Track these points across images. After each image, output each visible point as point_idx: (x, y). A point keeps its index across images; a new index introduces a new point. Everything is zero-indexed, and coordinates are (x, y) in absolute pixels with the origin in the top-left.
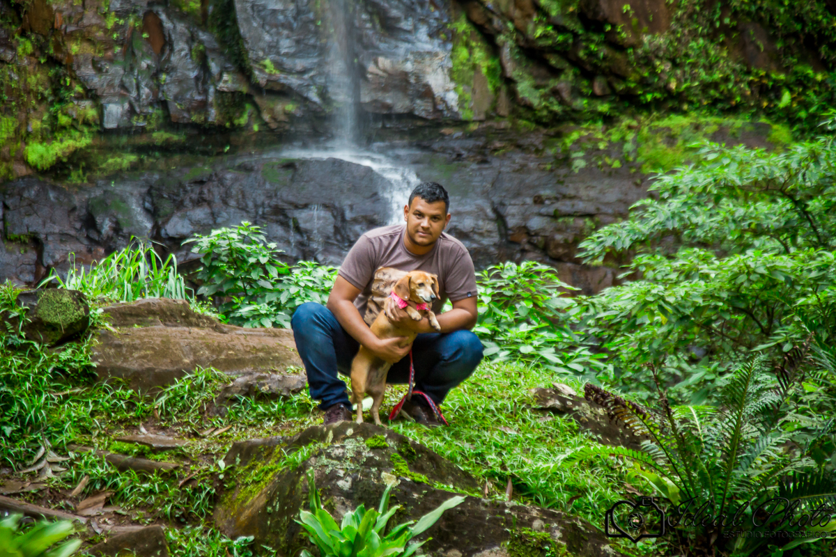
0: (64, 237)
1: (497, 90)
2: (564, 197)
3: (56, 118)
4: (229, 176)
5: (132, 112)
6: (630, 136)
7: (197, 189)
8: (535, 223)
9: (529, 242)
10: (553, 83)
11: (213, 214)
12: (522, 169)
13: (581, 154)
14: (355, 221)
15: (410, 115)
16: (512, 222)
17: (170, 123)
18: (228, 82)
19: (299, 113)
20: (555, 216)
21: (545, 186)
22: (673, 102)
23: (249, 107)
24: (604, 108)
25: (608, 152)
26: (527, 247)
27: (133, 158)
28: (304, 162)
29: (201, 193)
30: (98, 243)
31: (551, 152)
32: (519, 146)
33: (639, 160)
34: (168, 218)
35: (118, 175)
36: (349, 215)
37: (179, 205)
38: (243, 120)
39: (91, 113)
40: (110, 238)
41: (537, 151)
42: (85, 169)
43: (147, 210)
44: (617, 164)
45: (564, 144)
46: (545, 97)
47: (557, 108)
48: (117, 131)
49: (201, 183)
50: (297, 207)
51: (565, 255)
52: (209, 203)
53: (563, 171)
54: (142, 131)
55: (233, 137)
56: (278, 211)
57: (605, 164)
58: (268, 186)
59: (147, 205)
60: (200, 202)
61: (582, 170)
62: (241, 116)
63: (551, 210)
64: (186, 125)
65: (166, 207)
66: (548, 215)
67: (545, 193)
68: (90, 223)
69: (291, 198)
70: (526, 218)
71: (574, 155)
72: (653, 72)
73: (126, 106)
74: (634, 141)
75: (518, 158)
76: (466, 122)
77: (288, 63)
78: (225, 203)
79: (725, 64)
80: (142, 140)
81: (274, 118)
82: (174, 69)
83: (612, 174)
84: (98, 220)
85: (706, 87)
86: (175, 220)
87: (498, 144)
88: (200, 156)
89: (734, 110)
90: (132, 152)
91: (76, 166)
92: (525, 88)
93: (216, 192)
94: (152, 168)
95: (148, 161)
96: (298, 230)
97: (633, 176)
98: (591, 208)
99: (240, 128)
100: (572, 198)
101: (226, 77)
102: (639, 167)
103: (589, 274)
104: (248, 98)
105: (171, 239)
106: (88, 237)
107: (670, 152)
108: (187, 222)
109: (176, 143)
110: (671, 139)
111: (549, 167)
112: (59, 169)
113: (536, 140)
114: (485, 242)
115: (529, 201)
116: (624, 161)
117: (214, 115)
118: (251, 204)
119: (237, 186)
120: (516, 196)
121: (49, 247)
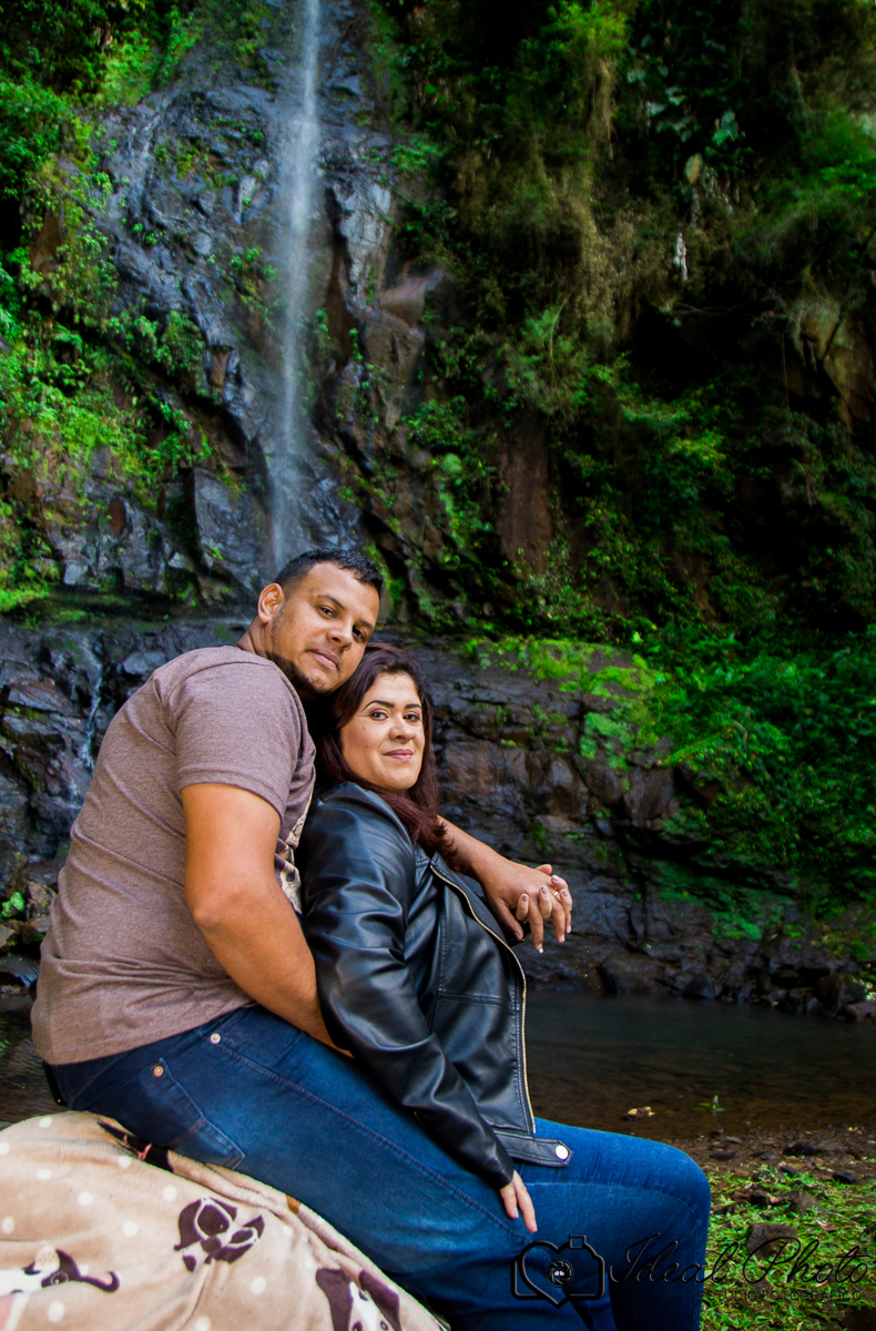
0: (19, 666)
1: (397, 603)
2: (479, 686)
3: (22, 570)
5: (90, 574)
6: (522, 648)
7: (150, 638)
8: (456, 706)
9: (451, 720)
10: (448, 602)
12: (436, 661)
13: (485, 656)
17: (120, 589)
18: (178, 561)
19: (234, 595)
20: (473, 701)
21: (460, 676)
22: (547, 629)
23: (191, 587)
24: (489, 627)
25: (506, 657)
26: (450, 724)
27: (82, 613)
29: (155, 642)
30: (49, 675)
31: (455, 652)
32: (427, 645)
33: (533, 666)
34: (122, 658)
35: (69, 625)
37: (133, 650)
38: (184, 596)
39: (54, 570)
40: (62, 672)
41: (444, 650)
42: (39, 618)
44: (514, 668)
45: (466, 647)
46: (440, 612)
47: (450, 622)
48: (74, 588)
49: (153, 635)
51: (486, 734)
52: (163, 650)
53: (473, 667)
54: (95, 592)
55: (173, 610)
57: (505, 667)
59: (97, 649)
60: (154, 648)
61: (488, 668)
62: (183, 591)
63: (470, 696)
64: (134, 592)
65: (118, 651)
66: (468, 699)
67: (462, 681)
68: (44, 657)
71: (481, 655)
72: (536, 603)
73: (86, 568)
74: (527, 652)
75: (429, 652)
77: (232, 553)
79: (587, 606)
80: (93, 600)
81: (212, 598)
82: (131, 546)
83: (512, 674)
84: (52, 656)
85: (574, 621)
86: (129, 661)
89: (598, 640)
90: (84, 609)
91: (32, 614)
92: (425, 602)
93: (168, 641)
94: (98, 625)
95: (94, 619)
97: (531, 678)
98: (504, 699)
99: (181, 602)
100: (484, 688)
101: (177, 556)
102: (535, 672)
103: (506, 752)
104: (193, 578)
106: (41, 667)
107: (557, 662)
108: (143, 663)
109: (122, 607)
110: (558, 653)
111: (456, 662)
112: (17, 613)
113: (440, 642)
115: (450, 686)
116: (520, 666)
117: (161, 586)
119: (191, 638)
120: (437, 680)
121: (5, 672)
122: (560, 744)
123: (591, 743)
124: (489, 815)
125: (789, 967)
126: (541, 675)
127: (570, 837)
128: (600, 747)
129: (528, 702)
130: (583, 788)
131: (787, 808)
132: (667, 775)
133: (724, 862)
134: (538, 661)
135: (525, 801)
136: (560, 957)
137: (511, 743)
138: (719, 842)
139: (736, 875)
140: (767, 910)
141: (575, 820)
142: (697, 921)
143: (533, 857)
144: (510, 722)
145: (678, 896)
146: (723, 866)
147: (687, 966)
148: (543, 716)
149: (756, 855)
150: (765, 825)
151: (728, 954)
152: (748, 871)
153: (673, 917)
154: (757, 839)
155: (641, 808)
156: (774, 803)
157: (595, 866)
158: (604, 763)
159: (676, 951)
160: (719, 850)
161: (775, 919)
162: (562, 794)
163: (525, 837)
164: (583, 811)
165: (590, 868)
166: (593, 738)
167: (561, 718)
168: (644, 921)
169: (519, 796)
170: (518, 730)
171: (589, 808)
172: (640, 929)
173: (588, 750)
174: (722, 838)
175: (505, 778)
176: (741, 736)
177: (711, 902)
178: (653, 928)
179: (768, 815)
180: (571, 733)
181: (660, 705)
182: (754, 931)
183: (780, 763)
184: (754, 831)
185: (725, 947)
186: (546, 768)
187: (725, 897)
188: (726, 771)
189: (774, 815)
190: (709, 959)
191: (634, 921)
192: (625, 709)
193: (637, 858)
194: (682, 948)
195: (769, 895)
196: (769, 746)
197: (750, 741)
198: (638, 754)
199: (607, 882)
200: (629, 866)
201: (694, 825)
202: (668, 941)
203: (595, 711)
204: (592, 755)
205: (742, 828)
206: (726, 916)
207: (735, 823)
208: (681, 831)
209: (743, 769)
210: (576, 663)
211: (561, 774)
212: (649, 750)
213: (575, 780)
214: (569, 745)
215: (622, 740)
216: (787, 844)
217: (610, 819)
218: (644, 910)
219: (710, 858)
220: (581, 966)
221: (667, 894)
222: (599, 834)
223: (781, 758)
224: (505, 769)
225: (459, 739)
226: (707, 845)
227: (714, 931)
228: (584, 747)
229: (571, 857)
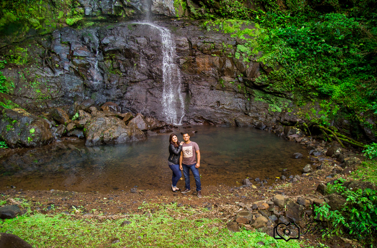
0: (76, 43)
1: (185, 9)
2: (206, 38)
3: (73, 12)
4: (119, 28)
6: (221, 23)
7: (110, 31)
8: (199, 44)
9: (197, 49)
10: (199, 9)
11: (115, 38)
12: (194, 30)
13: (209, 27)
15: (163, 15)
16: (193, 43)
17: (102, 14)
18: (117, 4)
19: (135, 13)
20: (204, 43)
21: (200, 35)
22: (229, 16)
23: (122, 11)
24: (212, 16)
25: (215, 27)
26: (197, 50)
27: (93, 23)
28: (138, 25)
29: (112, 32)
30: (85, 45)
31: (201, 26)
32: (192, 24)
33: (224, 29)
34: (103, 38)
35: (89, 27)
36: (151, 40)
37: (106, 35)
38: (121, 14)
39: (82, 11)
40: (88, 44)
41: (197, 25)
42: (81, 26)
43: (97, 37)
44: (218, 30)
45: (204, 24)
46: (197, 12)
47: (200, 15)
48: (89, 16)
49: (111, 30)
50: (137, 37)
51: (207, 53)
52: (114, 35)
53: (205, 31)
54: (95, 16)
55: (118, 18)
56: (132, 37)
57: (215, 30)
58: (129, 31)
59: (97, 35)
60: (111, 35)
61: (209, 31)
63: (203, 41)
64: (106, 15)
65: (102, 36)
68: (83, 39)
69: (136, 34)
70: (197, 43)
71: (207, 27)
72: (226, 8)
73: (91, 9)
74: (222, 25)
75: (192, 27)
76: (177, 17)
78: (118, 35)
79: (242, 7)
80: (95, 19)
81: (129, 14)
82: (103, 0)
83: (217, 33)
84: (85, 39)
85: (238, 12)
86: (105, 39)
87: (187, 23)
88: (110, 23)
89: (245, 19)
90: (93, 21)
91: (79, 25)
92: (192, 9)
93: (115, 32)
94: (98, 26)
95: (97, 24)
96: (138, 43)
97: (222, 33)
98: (213, 41)
99: (120, 16)
100: (208, 38)
101: (117, 2)
102: (224, 31)
103: (213, 58)
104: (122, 8)
105: (104, 44)
106: (82, 43)
107: (231, 28)
108: (108, 40)
109: (104, 19)
110: (231, 25)
111: (200, 30)
112: (74, 25)
113: (196, 23)
114: (186, 48)
115: (197, 38)
116: (220, 29)
117: (113, 12)
118: (125, 36)
119: (121, 30)
120: (194, 37)
121: (73, 45)
122: (229, 55)
123: (239, 54)
124: (208, 77)
125: (286, 120)
126: (226, 32)
127: (230, 82)
128: (241, 55)
129: (221, 42)
130: (235, 68)
131: (292, 74)
132: (258, 64)
133: (272, 90)
134: (225, 28)
135: (218, 72)
136: (225, 117)
137: (215, 55)
138: (271, 85)
139: (276, 93)
140: (284, 104)
141: (232, 78)
142: (264, 106)
143: (220, 89)
144: (215, 48)
145: (259, 99)
146: (272, 92)
147: (260, 119)
148: (225, 46)
149: (282, 88)
150: (285, 79)
151: (272, 116)
152: (279, 93)
153: (257, 105)
154: (282, 84)
155: (250, 74)
156: (288, 73)
157: (237, 91)
158: (242, 60)
159: (258, 115)
160: (271, 87)
161: (286, 106)
162: (228, 70)
163: (218, 83)
164: (235, 75)
165: (236, 91)
166: (239, 52)
167: (230, 46)
168: (250, 106)
169: (217, 71)
170: (217, 51)
171: (236, 74)
172: (248, 109)
173: (237, 56)
174: (272, 83)
175: (213, 66)
176: (281, 52)
177: (269, 101)
178: (251, 109)
179: (286, 76)
180: (233, 51)
181: (260, 41)
182: (280, 110)
183: (292, 60)
184: (281, 81)
185: (271, 114)
186: (224, 63)
187: (272, 100)
188: (274, 64)
189: (288, 76)
190: (266, 117)
191: (247, 107)
192: (249, 43)
193: (249, 88)
194: (259, 114)
195: (285, 99)
196: (289, 55)
197: (283, 54)
198: (252, 57)
199: (240, 95)
200: (247, 91)
201: (264, 80)
202: (256, 112)
203: (240, 44)
204: (238, 58)
205: (278, 81)
206: (272, 105)
207: (276, 79)
208: (260, 82)
209: (279, 63)
210: (237, 28)
211: (229, 64)
212: (255, 56)
213: (233, 66)
214: (232, 55)
215: (247, 53)
216: (291, 85)
217: (242, 77)
218: (250, 103)
219: (268, 89)
220: (230, 119)
221: (256, 99)
222: (239, 82)
223: (292, 59)
224: (213, 63)
225: (200, 55)
226: (267, 86)
227: (269, 110)
228: (236, 55)
229: (231, 88)
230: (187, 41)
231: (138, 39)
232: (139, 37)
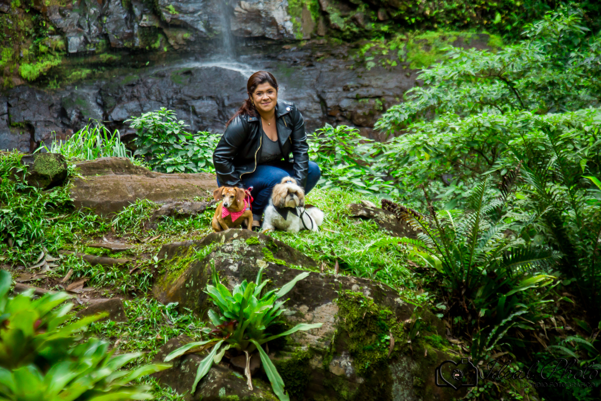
0: (48, 123)
1: (317, 19)
2: (362, 86)
3: (38, 47)
4: (150, 81)
5: (86, 42)
6: (402, 46)
7: (130, 90)
8: (345, 103)
9: (341, 116)
10: (352, 14)
11: (140, 105)
12: (335, 69)
13: (371, 58)
14: (231, 106)
15: (263, 38)
16: (330, 103)
17: (110, 49)
18: (146, 20)
19: (193, 39)
20: (357, 98)
21: (349, 79)
22: (428, 23)
23: (160, 36)
24: (385, 28)
25: (388, 57)
26: (340, 118)
27: (88, 71)
28: (198, 70)
29: (133, 92)
30: (68, 126)
31: (353, 58)
32: (332, 55)
33: (408, 60)
34: (112, 109)
35: (79, 82)
36: (227, 103)
37: (119, 100)
38: (157, 45)
39: (60, 43)
40: (76, 123)
41: (344, 57)
42: (59, 79)
43: (99, 104)
44: (394, 64)
45: (361, 52)
46: (347, 23)
47: (355, 30)
48: (77, 55)
49: (133, 85)
50: (194, 99)
51: (364, 122)
52: (138, 98)
53: (360, 70)
54: (93, 54)
55: (151, 56)
56: (182, 101)
57: (387, 64)
58: (175, 86)
59: (99, 101)
60: (132, 98)
61: (372, 69)
62: (155, 42)
63: (354, 95)
64: (120, 49)
65: (111, 102)
66: (352, 98)
67: (350, 84)
68: (63, 113)
69: (190, 93)
70: (338, 100)
71: (367, 59)
72: (415, 4)
73: (82, 38)
74: (405, 49)
75: (332, 62)
76: (299, 41)
77: (184, 7)
78: (148, 98)
80: (94, 60)
81: (177, 43)
82: (111, 13)
83: (391, 70)
84: (68, 112)
85: (448, 12)
86: (116, 110)
87: (319, 54)
88: (131, 69)
90: (88, 68)
91: (53, 78)
92: (334, 17)
93: (141, 91)
94: (101, 77)
95: (98, 73)
96: (195, 113)
97: (404, 71)
98: (379, 93)
99: (155, 50)
100: (367, 86)
101: (144, 17)
102: (409, 65)
104: (160, 30)
105: (115, 122)
106: (62, 123)
107: (427, 54)
108: (124, 111)
109: (114, 61)
110: (428, 47)
111: (352, 67)
112: (41, 80)
113: (343, 50)
114: (314, 116)
115: (340, 89)
116: (399, 62)
117: (138, 42)
118: (164, 98)
119: (155, 87)
120: (332, 87)
121: (38, 130)
126: (413, 67)
134: (412, 55)
230: (317, 99)
231: (197, 104)
232: (200, 98)
